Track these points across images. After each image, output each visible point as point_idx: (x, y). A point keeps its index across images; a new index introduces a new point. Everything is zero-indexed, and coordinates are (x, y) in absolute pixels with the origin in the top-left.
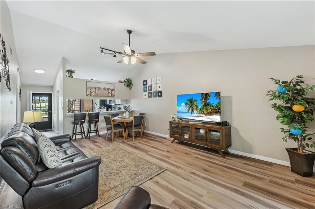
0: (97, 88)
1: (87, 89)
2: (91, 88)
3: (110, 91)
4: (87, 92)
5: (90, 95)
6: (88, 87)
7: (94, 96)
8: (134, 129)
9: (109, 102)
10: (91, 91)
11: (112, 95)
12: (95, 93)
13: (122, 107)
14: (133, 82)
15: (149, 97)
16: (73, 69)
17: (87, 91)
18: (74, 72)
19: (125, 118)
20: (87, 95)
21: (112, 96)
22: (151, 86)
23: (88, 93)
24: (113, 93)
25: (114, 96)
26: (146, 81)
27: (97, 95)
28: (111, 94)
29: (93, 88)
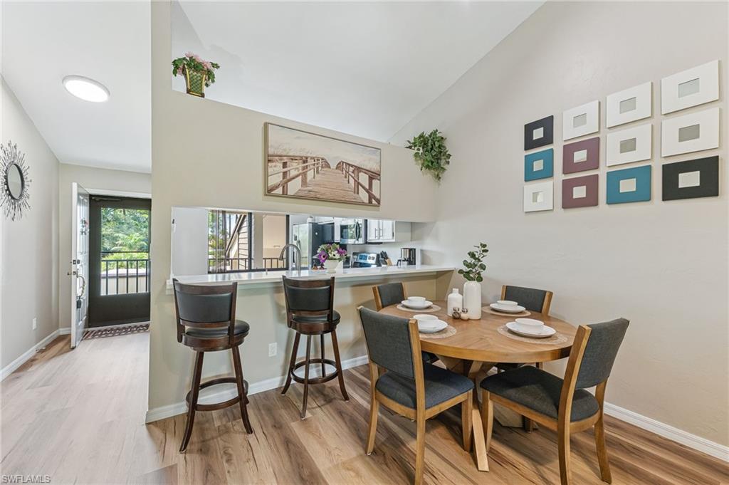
0: (310, 162)
1: (268, 159)
2: (285, 159)
3: (364, 179)
4: (266, 176)
5: (279, 191)
6: (271, 151)
7: (297, 197)
8: (571, 421)
9: (342, 231)
10: (285, 174)
11: (371, 197)
12: (304, 183)
13: (395, 254)
14: (450, 147)
15: (569, 202)
16: (204, 57)
17: (270, 170)
18: (210, 75)
19: (464, 316)
20: (269, 191)
21: (370, 202)
22: (593, 146)
23: (272, 182)
24: (375, 192)
25: (378, 201)
26: (547, 123)
27: (312, 194)
28: (367, 194)
29: (293, 159)
